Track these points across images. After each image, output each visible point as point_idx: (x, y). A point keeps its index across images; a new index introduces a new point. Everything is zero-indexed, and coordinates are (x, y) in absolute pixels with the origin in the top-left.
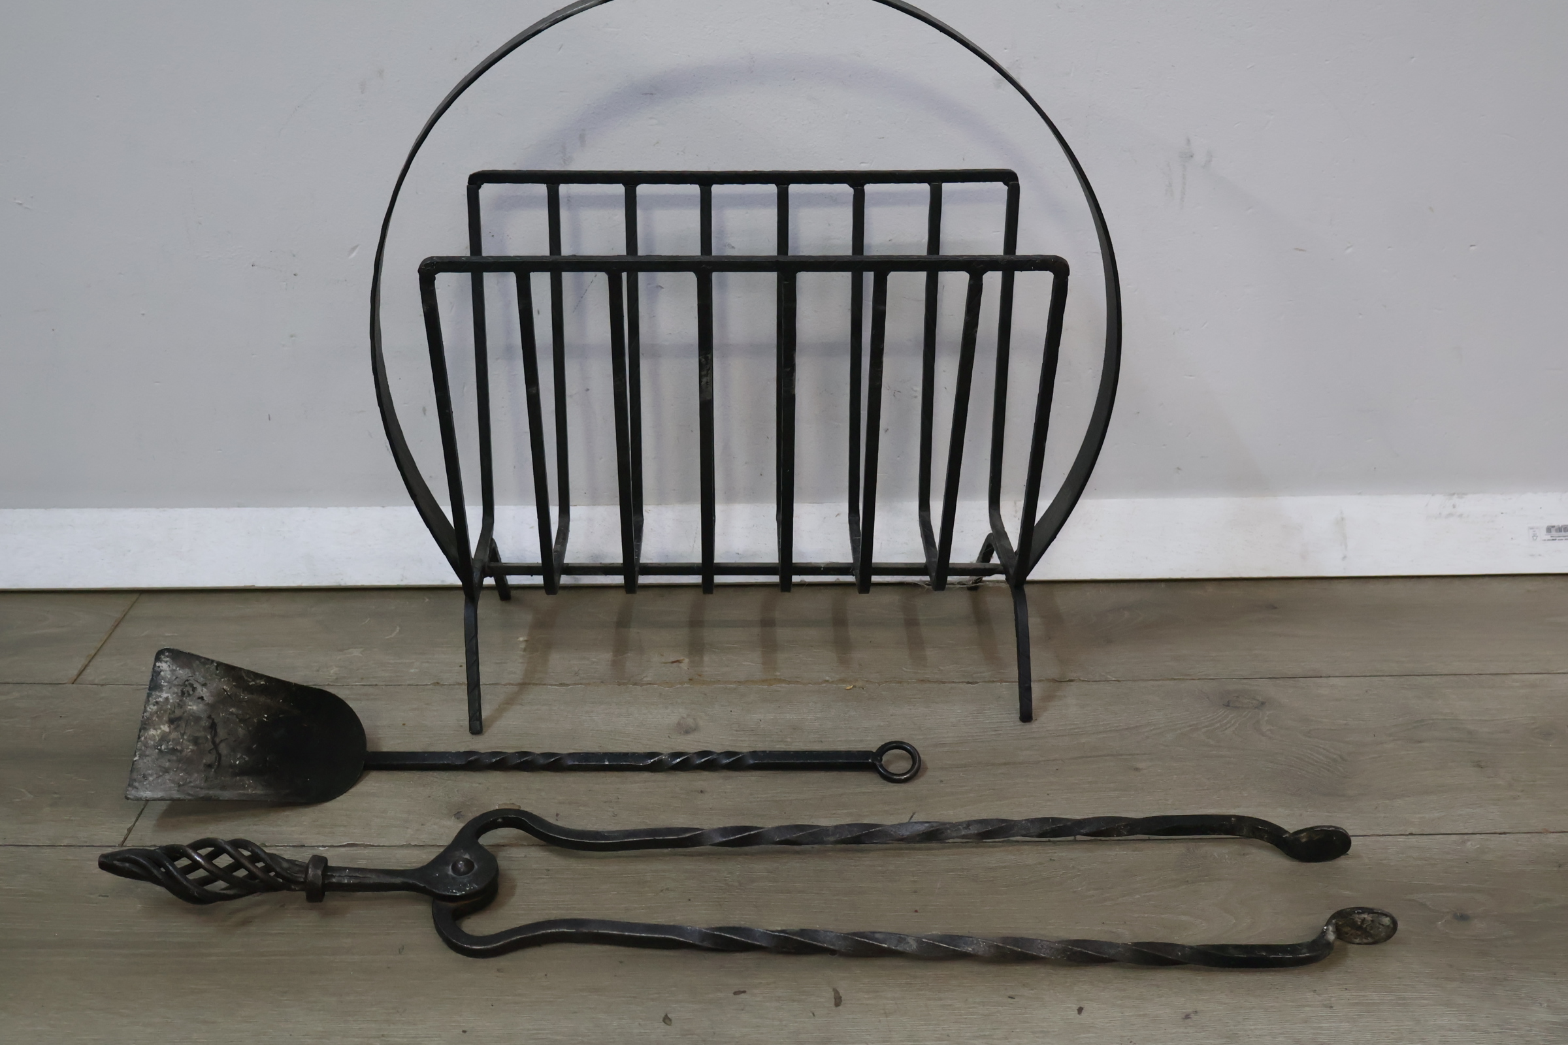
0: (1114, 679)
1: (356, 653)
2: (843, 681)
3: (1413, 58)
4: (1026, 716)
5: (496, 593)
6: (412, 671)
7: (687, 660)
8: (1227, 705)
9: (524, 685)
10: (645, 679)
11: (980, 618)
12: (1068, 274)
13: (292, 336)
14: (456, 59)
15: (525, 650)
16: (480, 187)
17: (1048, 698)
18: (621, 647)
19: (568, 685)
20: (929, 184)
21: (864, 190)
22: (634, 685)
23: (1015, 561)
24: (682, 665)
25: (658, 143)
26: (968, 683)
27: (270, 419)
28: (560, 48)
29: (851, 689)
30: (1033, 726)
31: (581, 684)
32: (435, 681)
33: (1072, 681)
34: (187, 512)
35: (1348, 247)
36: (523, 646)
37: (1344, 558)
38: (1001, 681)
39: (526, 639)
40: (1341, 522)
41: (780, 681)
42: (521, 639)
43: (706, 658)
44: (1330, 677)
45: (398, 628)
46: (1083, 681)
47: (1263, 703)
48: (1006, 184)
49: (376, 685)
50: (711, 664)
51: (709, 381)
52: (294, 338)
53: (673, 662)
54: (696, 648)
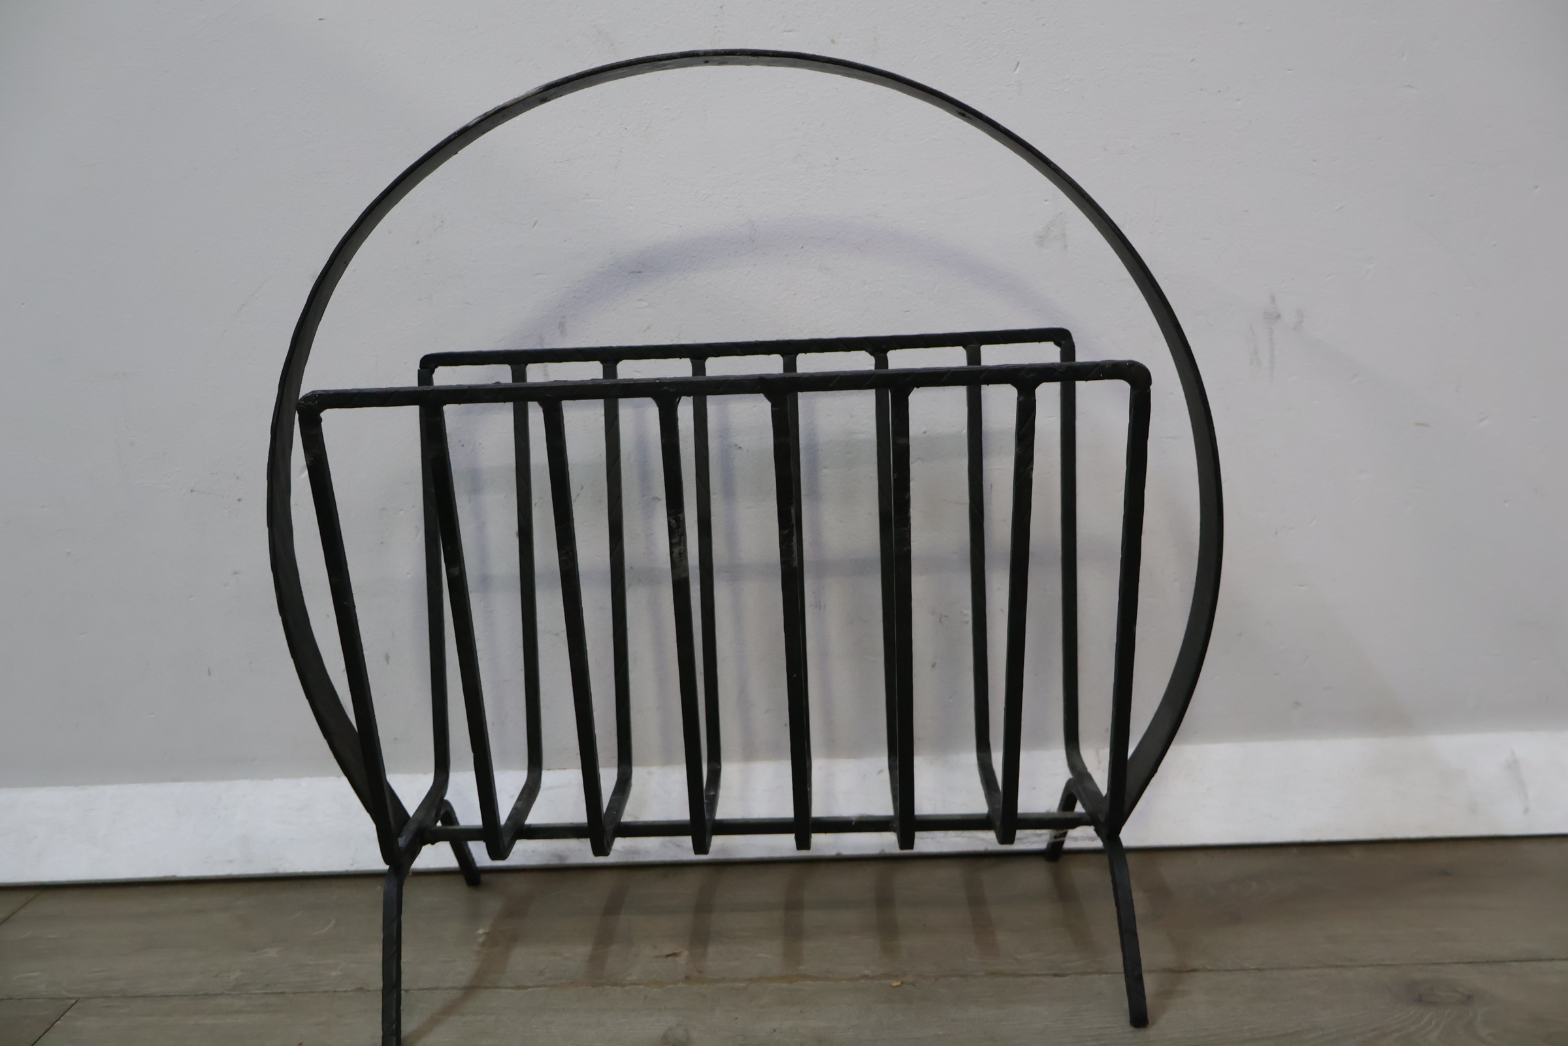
0: (1253, 967)
1: (272, 953)
2: (888, 976)
3: (1536, 187)
4: (1139, 1018)
5: (461, 878)
6: (333, 973)
7: (685, 953)
8: (1420, 1000)
9: (471, 989)
10: (628, 978)
11: (1064, 894)
12: (1150, 383)
13: (236, 573)
14: (418, 243)
15: (483, 945)
16: (433, 372)
17: (1167, 994)
18: (604, 939)
19: (527, 987)
20: (965, 347)
21: (887, 357)
22: (613, 986)
23: (1106, 807)
24: (678, 959)
25: (649, 328)
26: (1056, 975)
27: (210, 674)
28: (535, 224)
29: (897, 986)
30: (1151, 1032)
31: (544, 986)
32: (359, 986)
33: (1194, 970)
34: (110, 790)
35: (1482, 420)
36: (481, 940)
37: (1526, 810)
38: (1100, 972)
39: (487, 931)
40: (1513, 766)
41: (805, 977)
42: (481, 931)
43: (711, 950)
44: (1552, 960)
45: (333, 922)
46: (1210, 970)
47: (1469, 997)
48: (1057, 344)
49: (283, 993)
50: (717, 958)
51: (682, 551)
52: (237, 575)
53: (667, 956)
54: (700, 938)
